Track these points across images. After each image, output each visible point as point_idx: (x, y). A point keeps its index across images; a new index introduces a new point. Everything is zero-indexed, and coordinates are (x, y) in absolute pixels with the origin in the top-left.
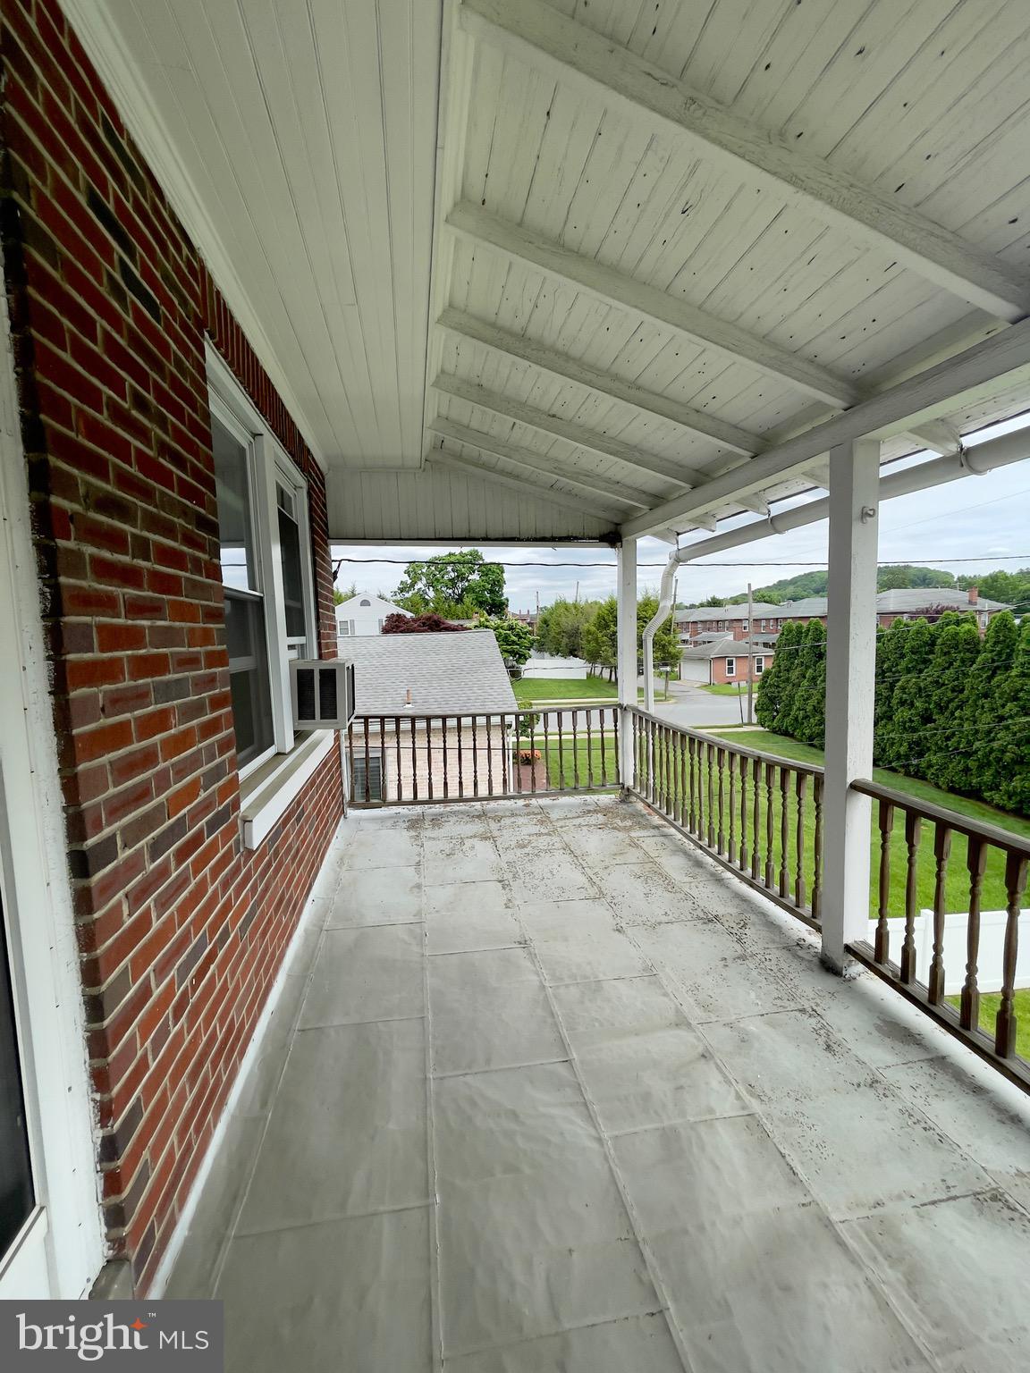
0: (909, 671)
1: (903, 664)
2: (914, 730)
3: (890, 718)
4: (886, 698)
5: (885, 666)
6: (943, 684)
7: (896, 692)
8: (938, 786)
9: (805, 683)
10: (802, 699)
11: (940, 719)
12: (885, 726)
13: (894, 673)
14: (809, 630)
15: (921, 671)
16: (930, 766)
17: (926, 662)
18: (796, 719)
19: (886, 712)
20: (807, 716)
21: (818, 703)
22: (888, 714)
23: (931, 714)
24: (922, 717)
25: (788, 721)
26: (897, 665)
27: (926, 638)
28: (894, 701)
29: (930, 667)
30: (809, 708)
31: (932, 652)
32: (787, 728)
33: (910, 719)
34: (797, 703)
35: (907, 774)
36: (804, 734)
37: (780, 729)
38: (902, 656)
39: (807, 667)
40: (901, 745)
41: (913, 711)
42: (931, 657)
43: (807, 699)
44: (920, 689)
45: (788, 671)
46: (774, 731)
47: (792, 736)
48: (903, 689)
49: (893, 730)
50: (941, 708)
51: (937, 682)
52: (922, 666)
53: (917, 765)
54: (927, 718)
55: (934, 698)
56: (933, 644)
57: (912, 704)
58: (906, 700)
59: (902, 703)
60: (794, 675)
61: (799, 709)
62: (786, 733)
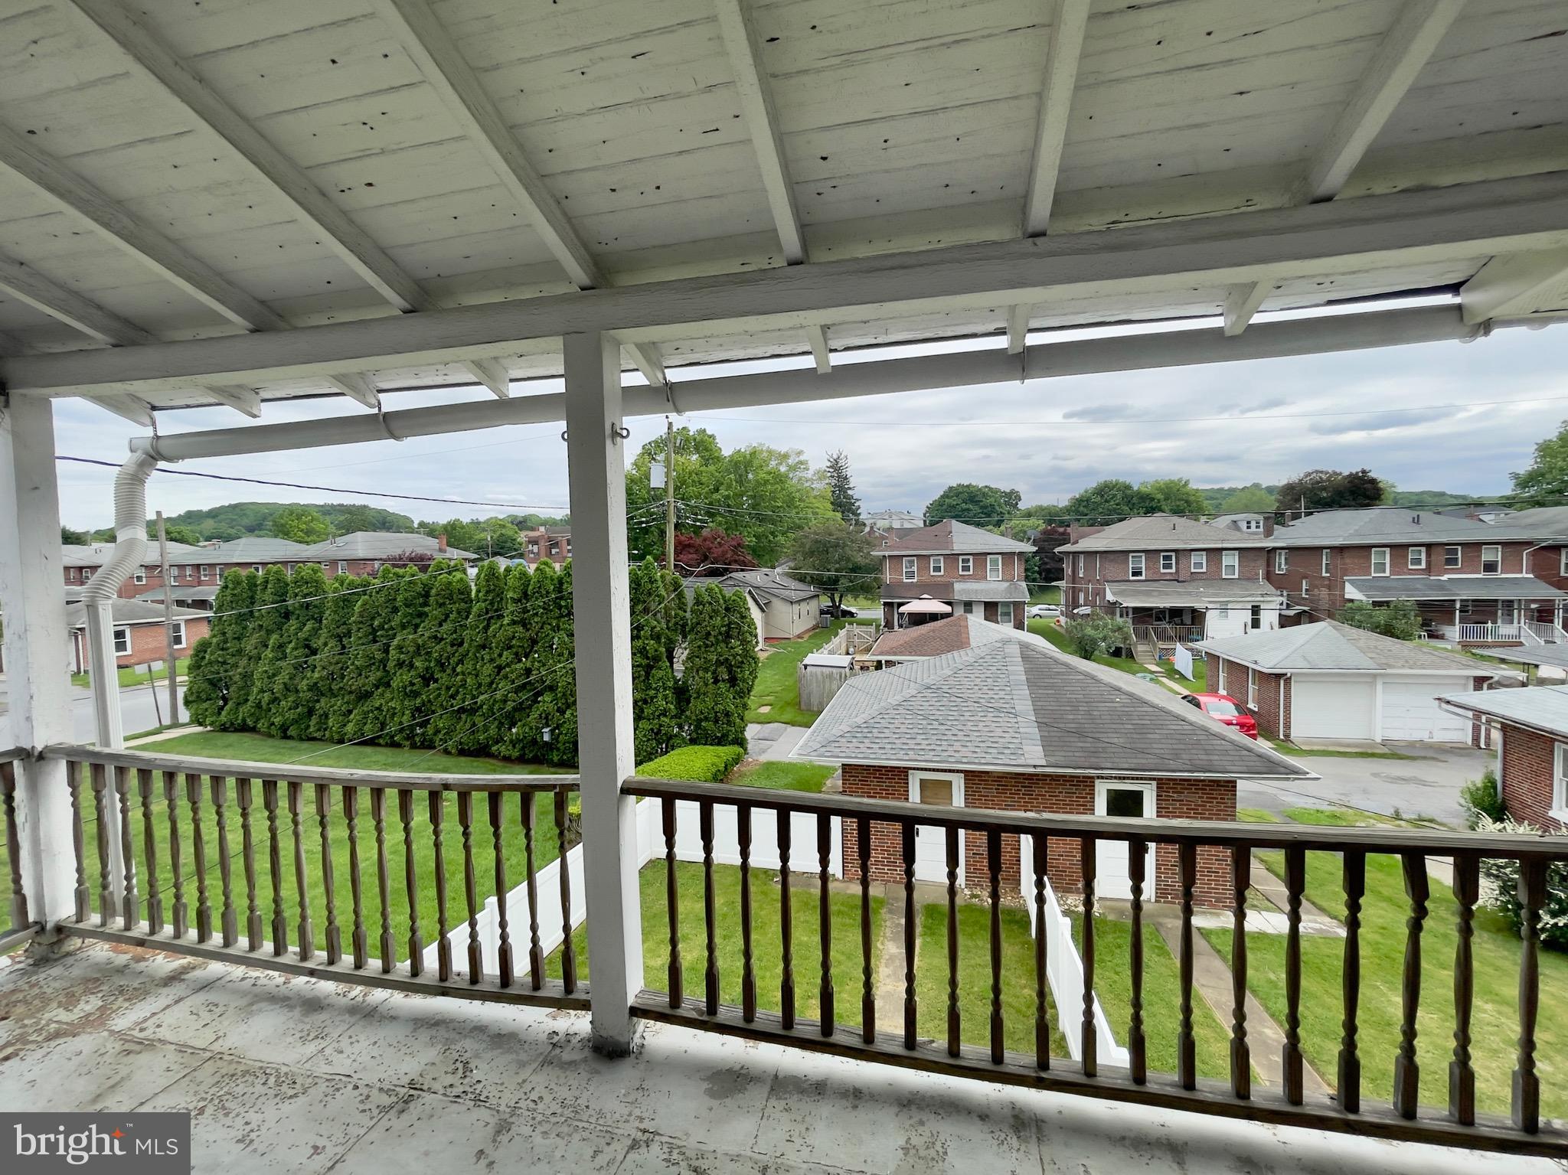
0: (403, 627)
1: (397, 619)
2: (416, 694)
3: (388, 685)
4: (381, 661)
5: (376, 623)
6: (442, 639)
7: (392, 652)
8: (447, 752)
9: (269, 653)
10: (266, 675)
11: (443, 678)
12: (382, 695)
13: (387, 630)
14: (267, 582)
15: (417, 626)
16: (437, 732)
17: (422, 615)
18: (259, 706)
19: (381, 679)
20: (276, 699)
21: (290, 679)
22: (386, 680)
23: (433, 673)
24: (423, 677)
25: (244, 710)
26: (390, 621)
27: (419, 588)
28: (391, 664)
29: (427, 622)
30: (277, 688)
31: (426, 604)
32: (244, 720)
33: (410, 682)
34: (258, 684)
35: (413, 746)
36: (273, 724)
37: (232, 724)
38: (395, 610)
39: (269, 632)
40: (403, 714)
41: (413, 673)
42: (426, 609)
43: (274, 675)
44: (418, 647)
45: (238, 639)
46: (224, 729)
47: (253, 730)
48: (400, 648)
49: (392, 699)
50: (442, 665)
51: (435, 637)
52: (418, 621)
53: (423, 734)
54: (427, 679)
55: (435, 655)
56: (427, 595)
57: (411, 666)
58: (404, 662)
59: (400, 664)
60: (250, 645)
61: (262, 691)
62: (243, 728)
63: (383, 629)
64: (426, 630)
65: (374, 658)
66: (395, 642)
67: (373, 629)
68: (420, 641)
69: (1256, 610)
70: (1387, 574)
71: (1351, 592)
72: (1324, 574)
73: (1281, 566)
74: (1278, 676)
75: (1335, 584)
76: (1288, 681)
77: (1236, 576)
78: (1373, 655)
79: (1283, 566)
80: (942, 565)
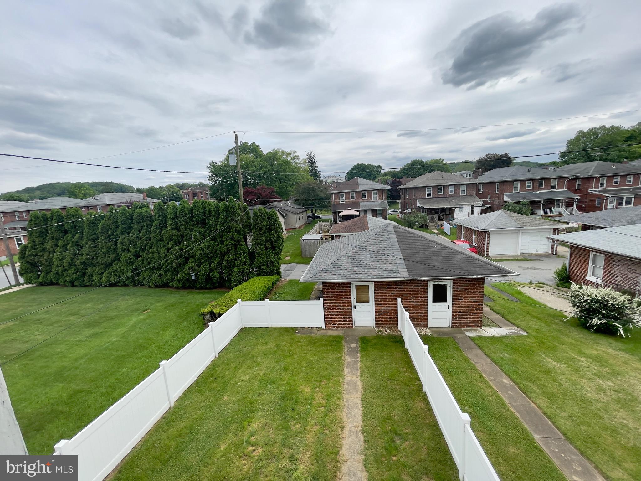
0: (123, 234)
4: (114, 249)
8: (150, 287)
9: (59, 249)
10: (58, 259)
11: (144, 255)
12: (117, 264)
14: (52, 217)
15: (129, 233)
16: (144, 278)
17: (130, 228)
18: (57, 273)
19: (116, 257)
23: (139, 253)
24: (135, 255)
32: (51, 280)
33: (129, 258)
34: (56, 263)
35: (135, 285)
36: (66, 281)
37: (45, 282)
38: (118, 226)
39: (58, 240)
40: (128, 272)
41: (130, 254)
42: (132, 225)
43: (63, 259)
44: (130, 242)
46: (41, 284)
48: (122, 243)
53: (138, 280)
54: (137, 256)
56: (132, 219)
63: (113, 235)
64: (133, 234)
65: (111, 248)
66: (120, 241)
67: (109, 235)
68: (131, 239)
69: (472, 207)
70: (519, 191)
71: (506, 199)
72: (496, 193)
73: (481, 191)
74: (485, 232)
75: (501, 196)
76: (489, 234)
77: (465, 195)
78: (519, 222)
79: (481, 190)
80: (355, 196)
